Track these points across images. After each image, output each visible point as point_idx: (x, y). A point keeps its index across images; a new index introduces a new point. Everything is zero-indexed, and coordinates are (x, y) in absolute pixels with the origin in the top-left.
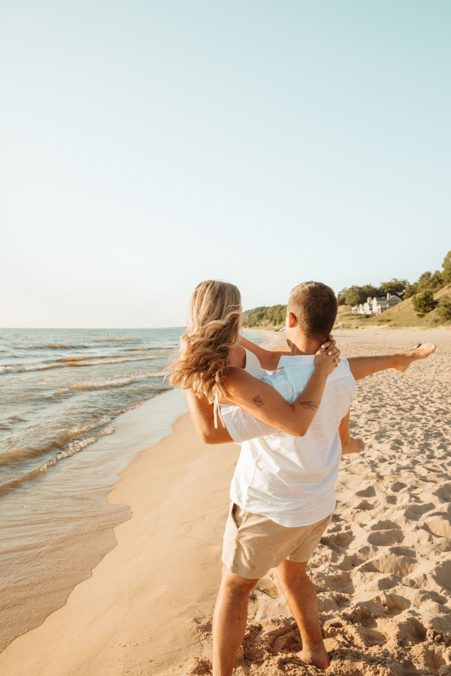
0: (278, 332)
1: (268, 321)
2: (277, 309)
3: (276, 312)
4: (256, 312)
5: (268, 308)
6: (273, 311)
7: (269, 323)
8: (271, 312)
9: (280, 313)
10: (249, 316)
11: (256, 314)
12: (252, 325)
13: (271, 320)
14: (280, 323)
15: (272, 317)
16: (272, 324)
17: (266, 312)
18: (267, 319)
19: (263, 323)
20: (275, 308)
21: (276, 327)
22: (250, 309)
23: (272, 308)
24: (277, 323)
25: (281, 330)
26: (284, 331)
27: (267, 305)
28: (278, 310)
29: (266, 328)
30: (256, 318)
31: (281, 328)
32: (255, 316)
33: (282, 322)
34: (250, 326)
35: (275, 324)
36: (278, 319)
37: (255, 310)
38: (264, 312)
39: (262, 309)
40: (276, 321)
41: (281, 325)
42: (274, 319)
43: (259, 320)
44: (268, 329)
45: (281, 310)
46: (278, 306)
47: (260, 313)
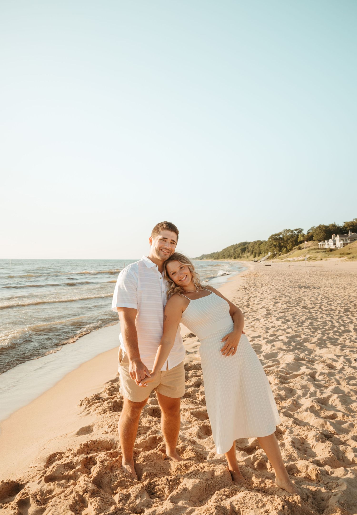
0: (257, 263)
1: (250, 253)
2: (256, 244)
3: (256, 247)
4: (239, 247)
5: (250, 243)
6: (253, 246)
7: (250, 255)
8: (252, 247)
9: (259, 247)
10: (234, 250)
11: (240, 248)
12: (236, 257)
13: (252, 253)
14: (259, 256)
15: (253, 251)
16: (252, 256)
17: (247, 246)
18: (249, 252)
19: (245, 255)
20: (255, 243)
21: (256, 259)
22: (235, 244)
23: (252, 243)
24: (257, 255)
25: (259, 261)
26: (261, 262)
27: (249, 241)
28: (258, 244)
29: (248, 259)
30: (240, 251)
31: (260, 259)
32: (239, 249)
33: (260, 255)
34: (235, 258)
35: (255, 257)
36: (257, 252)
37: (239, 244)
38: (246, 246)
39: (245, 244)
40: (255, 254)
41: (260, 257)
42: (254, 252)
43: (242, 253)
44: (250, 261)
45: (260, 244)
46: (258, 241)
47: (243, 247)
